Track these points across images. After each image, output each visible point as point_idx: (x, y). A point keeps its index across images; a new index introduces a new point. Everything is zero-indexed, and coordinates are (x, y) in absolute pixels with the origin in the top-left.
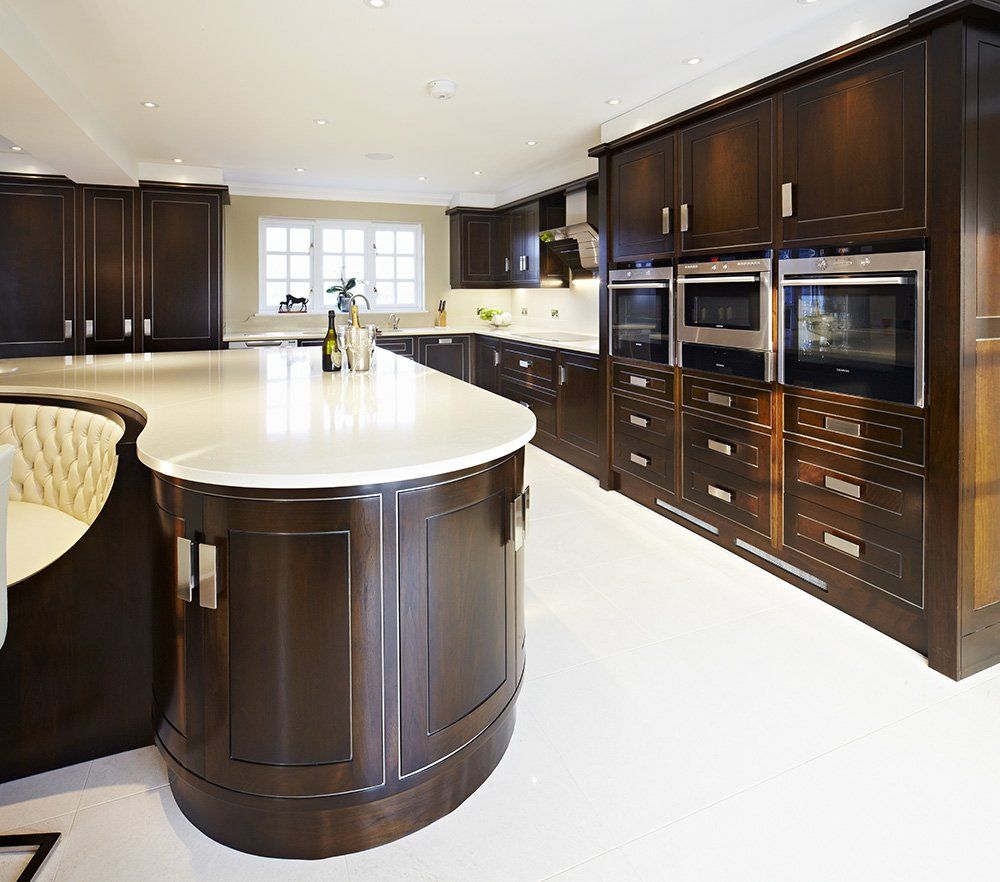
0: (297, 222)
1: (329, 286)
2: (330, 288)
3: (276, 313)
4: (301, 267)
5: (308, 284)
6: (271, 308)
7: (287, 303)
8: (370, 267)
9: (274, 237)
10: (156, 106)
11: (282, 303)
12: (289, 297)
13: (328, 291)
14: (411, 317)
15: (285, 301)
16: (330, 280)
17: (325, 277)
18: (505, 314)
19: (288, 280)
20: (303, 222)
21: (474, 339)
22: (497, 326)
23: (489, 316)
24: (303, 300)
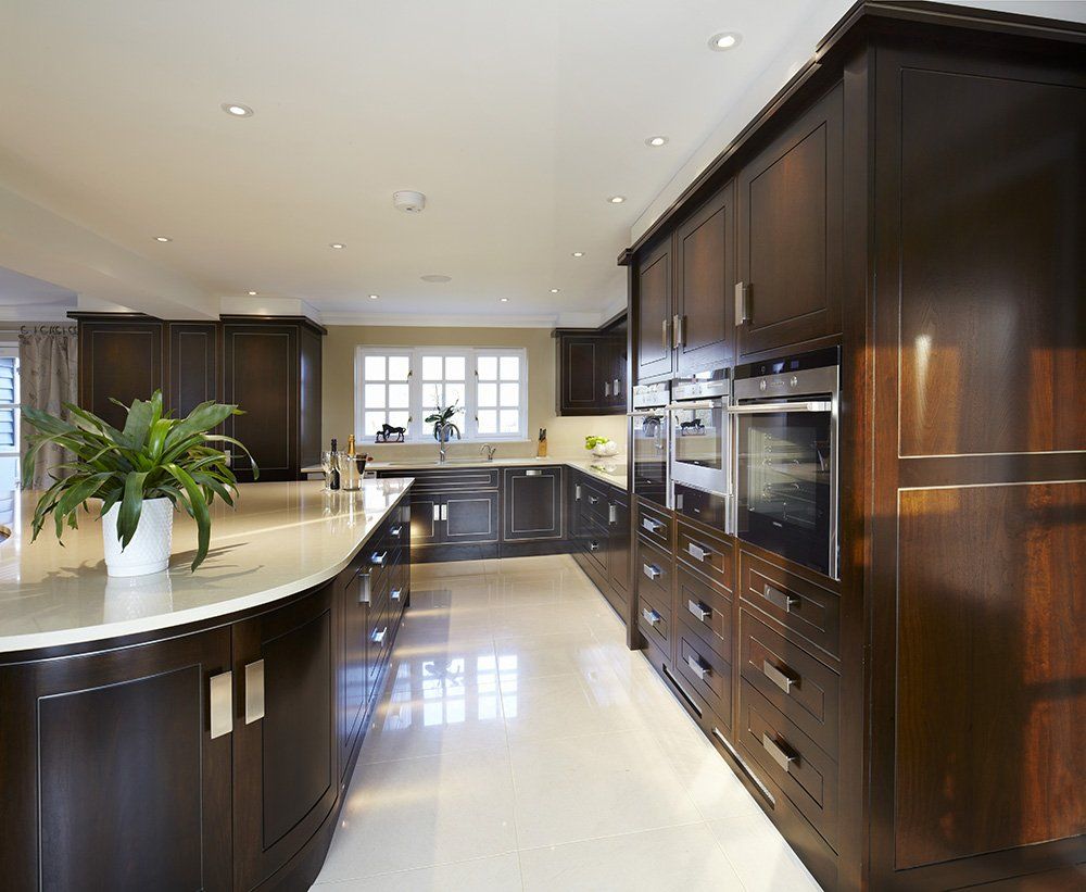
0: (395, 350)
1: (427, 415)
2: (428, 416)
3: (373, 443)
4: (400, 395)
5: (407, 413)
6: (370, 438)
7: (383, 433)
8: (472, 394)
9: (373, 366)
10: (169, 240)
11: (379, 433)
12: (386, 427)
13: (426, 420)
14: (510, 447)
15: (382, 430)
16: (428, 409)
17: (424, 405)
18: (611, 443)
19: (387, 410)
20: (402, 350)
21: (566, 471)
22: (600, 456)
23: (593, 445)
24: (400, 430)
